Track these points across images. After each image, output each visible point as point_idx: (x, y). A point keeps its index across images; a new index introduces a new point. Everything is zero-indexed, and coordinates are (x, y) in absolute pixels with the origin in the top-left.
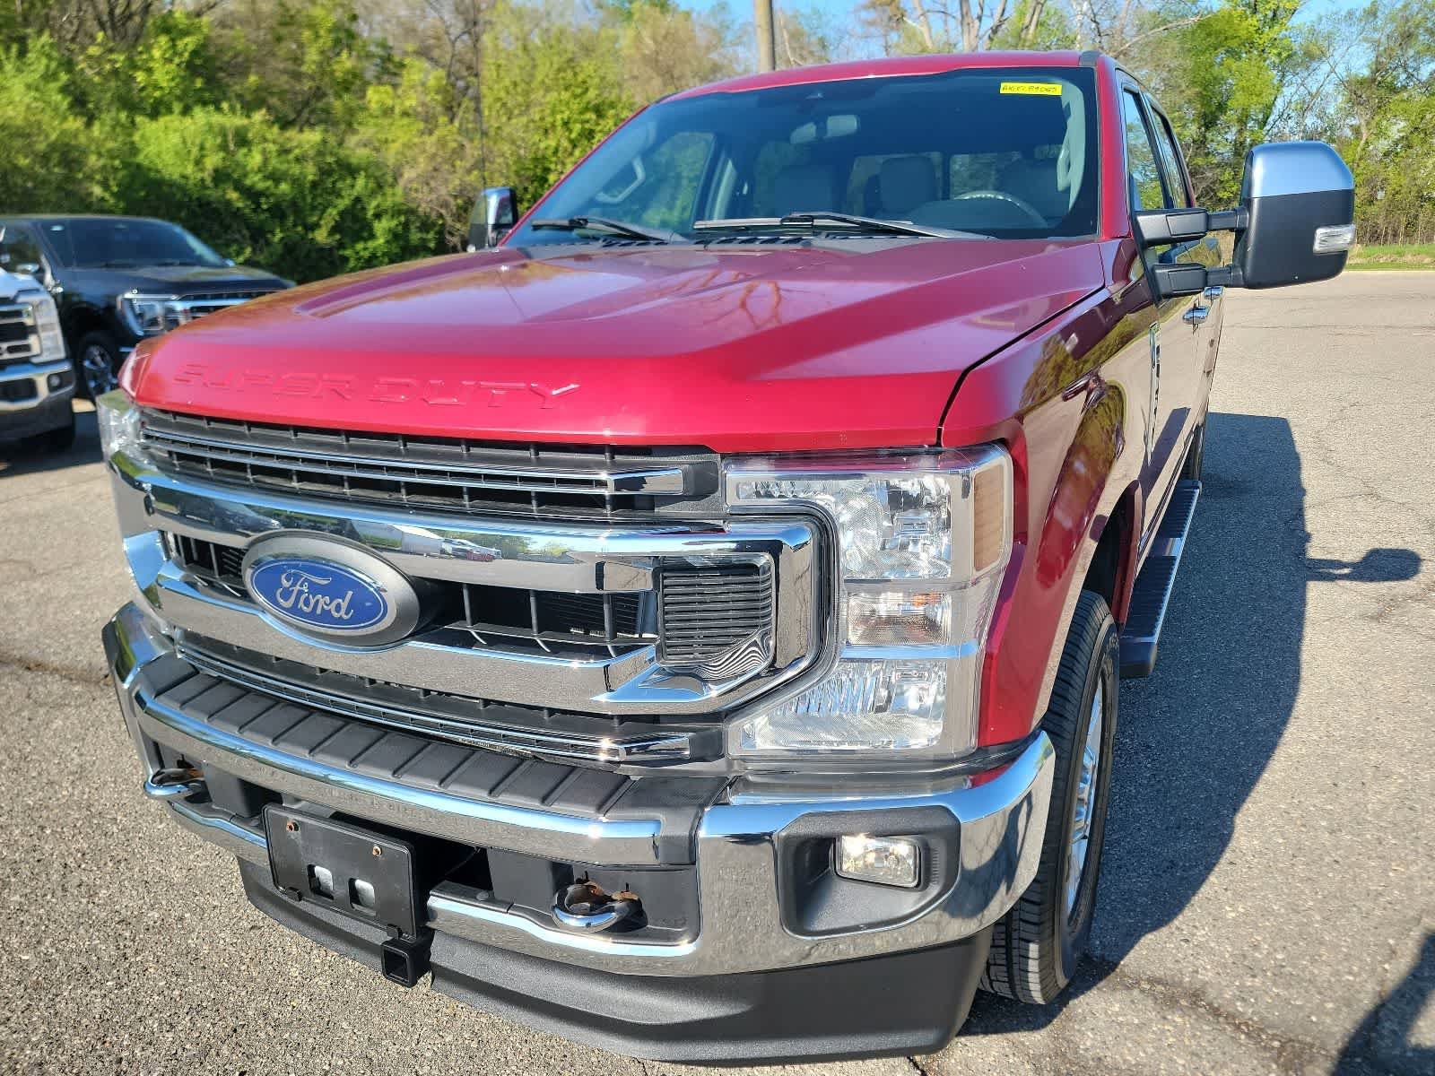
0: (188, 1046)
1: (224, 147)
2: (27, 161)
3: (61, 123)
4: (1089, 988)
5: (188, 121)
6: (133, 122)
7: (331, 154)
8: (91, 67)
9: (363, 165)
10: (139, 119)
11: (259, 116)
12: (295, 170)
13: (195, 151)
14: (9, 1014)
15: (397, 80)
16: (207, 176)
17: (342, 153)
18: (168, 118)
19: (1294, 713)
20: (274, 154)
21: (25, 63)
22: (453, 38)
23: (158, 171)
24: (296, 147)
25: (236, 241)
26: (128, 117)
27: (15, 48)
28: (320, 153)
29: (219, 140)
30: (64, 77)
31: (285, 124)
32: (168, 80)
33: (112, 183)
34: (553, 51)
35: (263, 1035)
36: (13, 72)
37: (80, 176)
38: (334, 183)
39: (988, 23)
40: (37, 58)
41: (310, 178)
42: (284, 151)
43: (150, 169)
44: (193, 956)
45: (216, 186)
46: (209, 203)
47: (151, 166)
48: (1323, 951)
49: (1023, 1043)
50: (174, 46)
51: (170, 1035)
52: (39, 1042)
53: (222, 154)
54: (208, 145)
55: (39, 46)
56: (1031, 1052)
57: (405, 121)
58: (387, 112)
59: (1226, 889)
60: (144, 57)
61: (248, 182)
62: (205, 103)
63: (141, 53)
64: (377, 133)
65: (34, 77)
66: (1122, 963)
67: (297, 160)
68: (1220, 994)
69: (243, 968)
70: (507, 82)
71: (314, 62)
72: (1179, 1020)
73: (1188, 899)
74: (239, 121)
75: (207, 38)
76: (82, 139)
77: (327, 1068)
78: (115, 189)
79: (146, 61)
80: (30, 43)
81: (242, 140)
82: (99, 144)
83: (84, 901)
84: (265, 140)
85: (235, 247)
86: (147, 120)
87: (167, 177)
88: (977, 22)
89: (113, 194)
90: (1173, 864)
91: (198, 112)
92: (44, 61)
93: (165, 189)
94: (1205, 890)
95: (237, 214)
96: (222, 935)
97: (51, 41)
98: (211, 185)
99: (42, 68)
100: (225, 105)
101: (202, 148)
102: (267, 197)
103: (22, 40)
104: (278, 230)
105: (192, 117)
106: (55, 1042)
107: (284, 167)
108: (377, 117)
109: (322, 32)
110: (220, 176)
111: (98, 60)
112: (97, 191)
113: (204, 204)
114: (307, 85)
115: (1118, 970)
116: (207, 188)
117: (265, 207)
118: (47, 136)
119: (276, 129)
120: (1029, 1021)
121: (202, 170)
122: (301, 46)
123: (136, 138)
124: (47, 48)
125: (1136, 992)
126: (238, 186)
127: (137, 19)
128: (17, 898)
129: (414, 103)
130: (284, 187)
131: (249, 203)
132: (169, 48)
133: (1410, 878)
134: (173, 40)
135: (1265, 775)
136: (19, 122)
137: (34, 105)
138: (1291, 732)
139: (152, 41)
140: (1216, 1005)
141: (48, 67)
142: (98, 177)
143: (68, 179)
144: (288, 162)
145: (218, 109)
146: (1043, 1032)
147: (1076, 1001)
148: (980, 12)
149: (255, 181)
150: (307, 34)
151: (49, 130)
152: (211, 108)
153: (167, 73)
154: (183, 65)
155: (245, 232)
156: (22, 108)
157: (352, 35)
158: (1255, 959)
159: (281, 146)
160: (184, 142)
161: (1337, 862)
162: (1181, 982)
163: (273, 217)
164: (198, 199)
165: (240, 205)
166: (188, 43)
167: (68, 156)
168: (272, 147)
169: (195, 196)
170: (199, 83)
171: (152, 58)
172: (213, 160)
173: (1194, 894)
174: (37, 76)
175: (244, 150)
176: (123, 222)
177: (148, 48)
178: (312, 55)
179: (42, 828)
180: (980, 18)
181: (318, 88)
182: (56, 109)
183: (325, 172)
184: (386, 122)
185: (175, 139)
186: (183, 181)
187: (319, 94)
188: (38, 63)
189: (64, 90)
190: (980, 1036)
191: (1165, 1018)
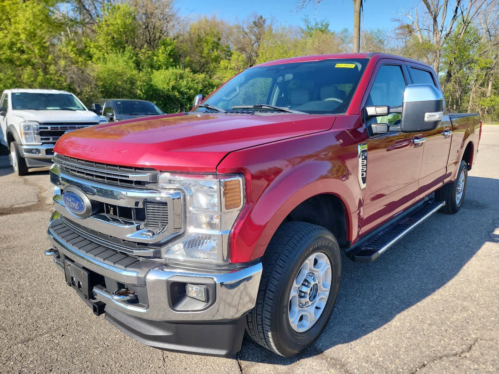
0: (55, 327)
1: (176, 79)
2: (121, 83)
3: (131, 72)
4: (309, 357)
5: (167, 71)
6: (152, 71)
7: (207, 81)
8: (142, 55)
9: (216, 85)
10: (154, 71)
11: (187, 70)
12: (196, 86)
13: (168, 80)
14: (19, 311)
15: (231, 58)
16: (170, 88)
17: (211, 81)
18: (161, 70)
19: (446, 285)
20: (190, 81)
21: (124, 54)
22: (252, 44)
23: (157, 86)
24: (197, 79)
25: (176, 108)
26: (151, 70)
27: (121, 50)
28: (204, 81)
29: (175, 77)
30: (134, 58)
31: (195, 72)
32: (163, 59)
33: (143, 90)
34: (280, 48)
35: (73, 327)
36: (121, 57)
37: (134, 87)
38: (207, 90)
39: (444, 33)
40: (127, 53)
41: (200, 88)
42: (193, 80)
43: (155, 86)
44: (68, 305)
45: (172, 91)
46: (170, 96)
47: (155, 85)
48: (397, 360)
49: (278, 368)
50: (166, 49)
51: (52, 323)
52: (22, 319)
53: (175, 81)
54: (171, 79)
55: (128, 49)
56: (279, 371)
57: (231, 71)
58: (226, 68)
59: (376, 336)
60: (157, 52)
61: (182, 90)
62: (172, 66)
63: (156, 51)
64: (222, 74)
65: (125, 58)
66: (325, 351)
67: (197, 83)
68: (351, 367)
69: (78, 310)
70: (264, 58)
71: (206, 53)
72: (333, 371)
73: (361, 336)
74: (181, 71)
75: (175, 46)
76: (136, 76)
77: (84, 338)
78: (144, 91)
79: (158, 53)
80: (126, 49)
81: (182, 77)
82: (140, 78)
83: (50, 287)
84: (188, 77)
85: (176, 109)
86: (156, 71)
87: (159, 88)
88: (440, 33)
89: (143, 93)
90: (364, 325)
91: (170, 69)
92: (129, 54)
93: (158, 91)
94: (369, 335)
95: (178, 100)
96: (78, 301)
97: (132, 48)
98: (171, 90)
99: (128, 56)
100: (178, 67)
101: (170, 79)
102: (187, 94)
103: (124, 48)
104: (188, 104)
105: (168, 70)
106: (26, 320)
107: (192, 85)
108: (223, 70)
109: (209, 44)
110: (174, 88)
111: (144, 53)
112: (139, 92)
113: (168, 96)
114: (203, 60)
115: (323, 354)
116: (170, 91)
117: (186, 97)
118: (127, 76)
119: (191, 74)
120: (284, 363)
121: (169, 86)
122: (203, 49)
123: (152, 76)
124: (130, 50)
125: (324, 361)
126: (179, 91)
127: (157, 41)
128: (35, 284)
129: (234, 65)
130: (192, 91)
131: (181, 96)
132: (164, 50)
133: (449, 344)
134: (165, 47)
135: (419, 304)
136: (120, 72)
137: (125, 67)
138: (440, 291)
139: (160, 47)
140: (348, 369)
141: (130, 55)
142: (139, 88)
143: (132, 88)
144: (194, 84)
145: (176, 68)
146: (286, 366)
147: (303, 360)
148: (442, 29)
149: (183, 89)
150: (205, 44)
151: (128, 74)
152: (174, 67)
153: (163, 57)
154: (168, 55)
155: (179, 105)
156: (121, 68)
157: (218, 44)
158: (371, 359)
159: (192, 79)
160: (165, 78)
161: (424, 334)
162: (341, 360)
163: (188, 100)
164: (167, 95)
165: (179, 97)
166: (169, 48)
167: (132, 82)
168: (190, 79)
169: (166, 94)
170: (171, 60)
171: (159, 53)
172: (172, 83)
173: (364, 336)
174: (126, 58)
175: (182, 80)
176: (138, 102)
177: (158, 50)
178: (206, 51)
179: (50, 267)
180: (441, 31)
181: (207, 61)
182: (131, 68)
183: (205, 87)
184: (225, 71)
185: (162, 77)
186: (163, 89)
187: (207, 63)
188: (127, 54)
189: (134, 62)
190: (266, 364)
191: (329, 370)
